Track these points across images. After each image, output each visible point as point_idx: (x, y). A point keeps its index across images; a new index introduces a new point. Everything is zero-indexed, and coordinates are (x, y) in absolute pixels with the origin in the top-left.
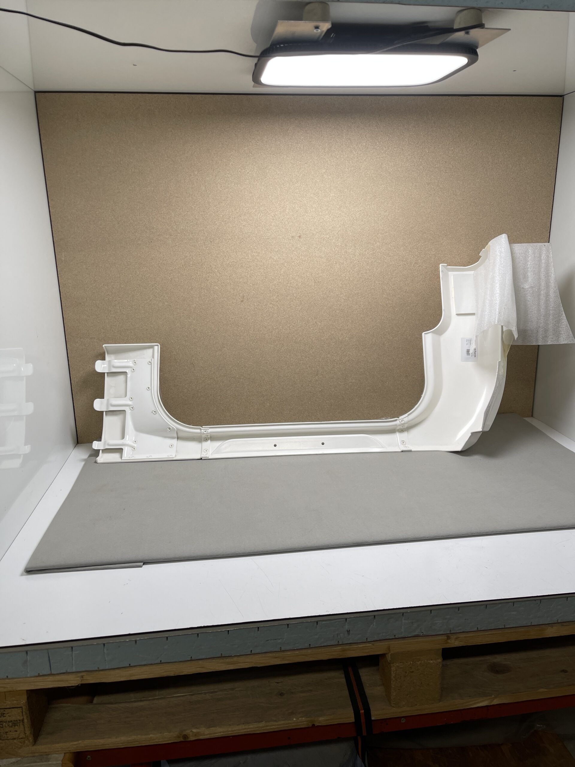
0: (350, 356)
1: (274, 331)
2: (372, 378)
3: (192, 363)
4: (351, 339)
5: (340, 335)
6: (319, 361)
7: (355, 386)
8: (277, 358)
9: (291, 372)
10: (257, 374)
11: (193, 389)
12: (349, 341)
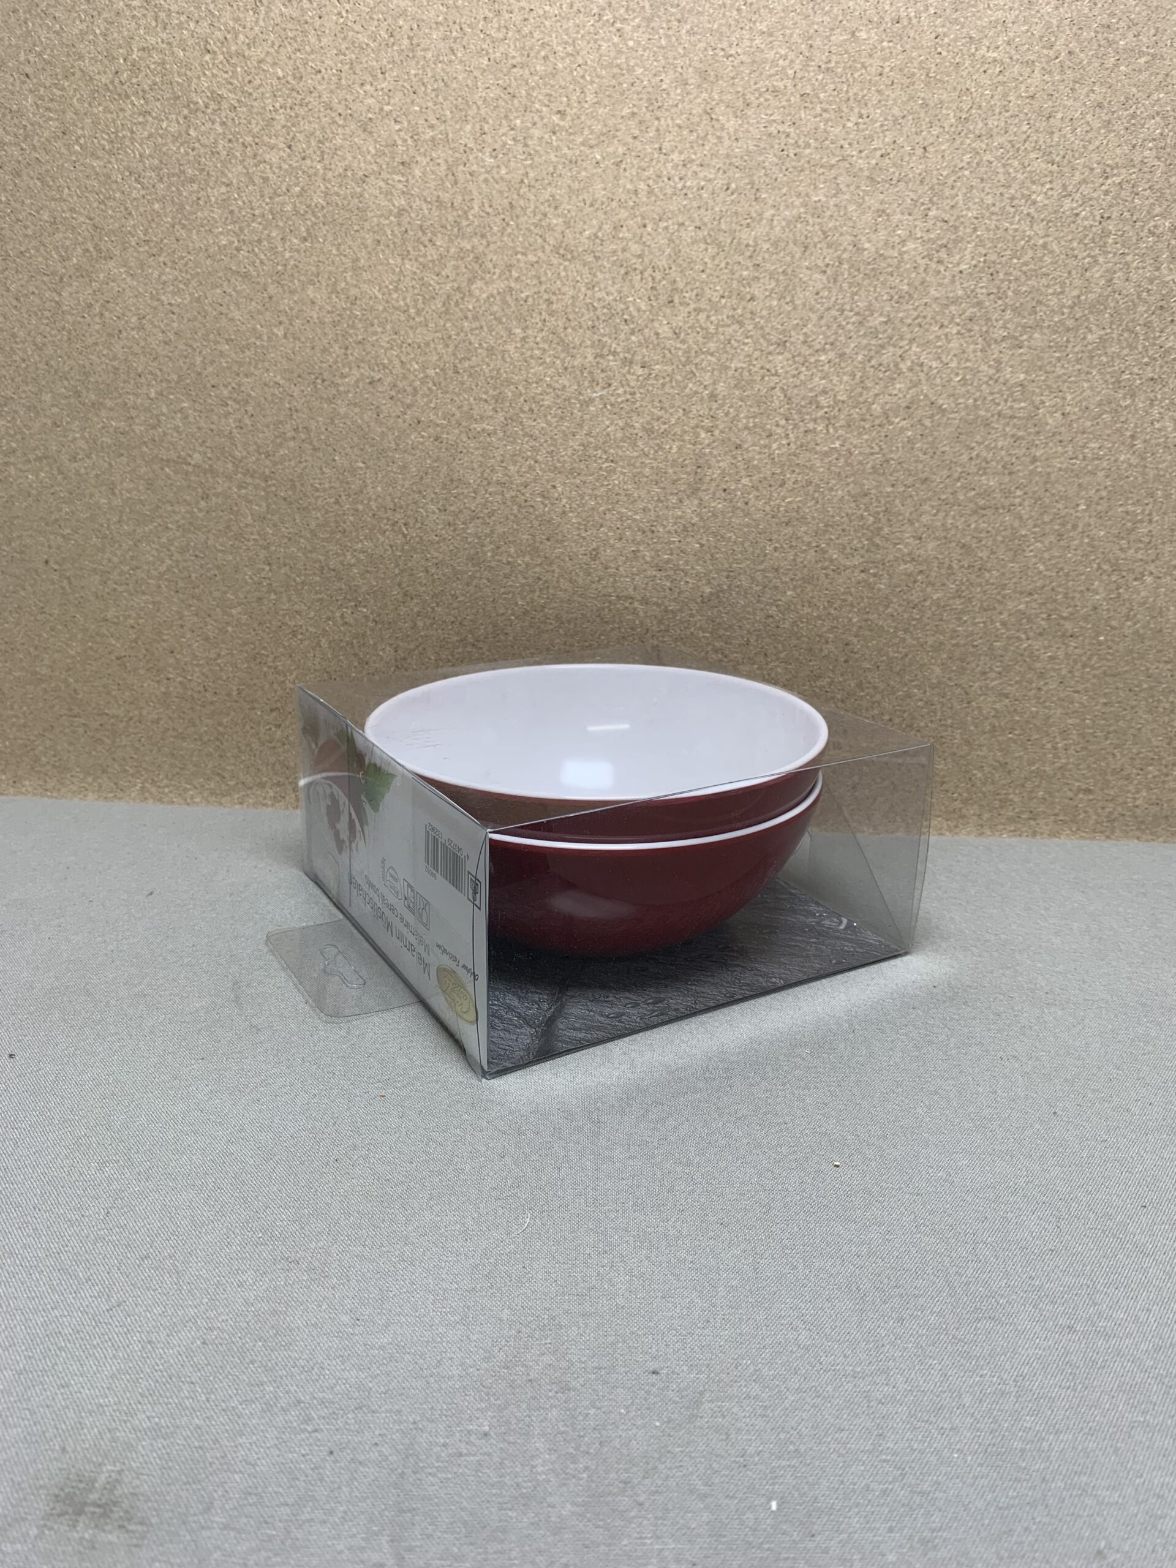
0: (922, 376)
2: (1052, 538)
4: (943, 254)
6: (713, 397)
7: (933, 585)
8: (440, 358)
12: (925, 270)
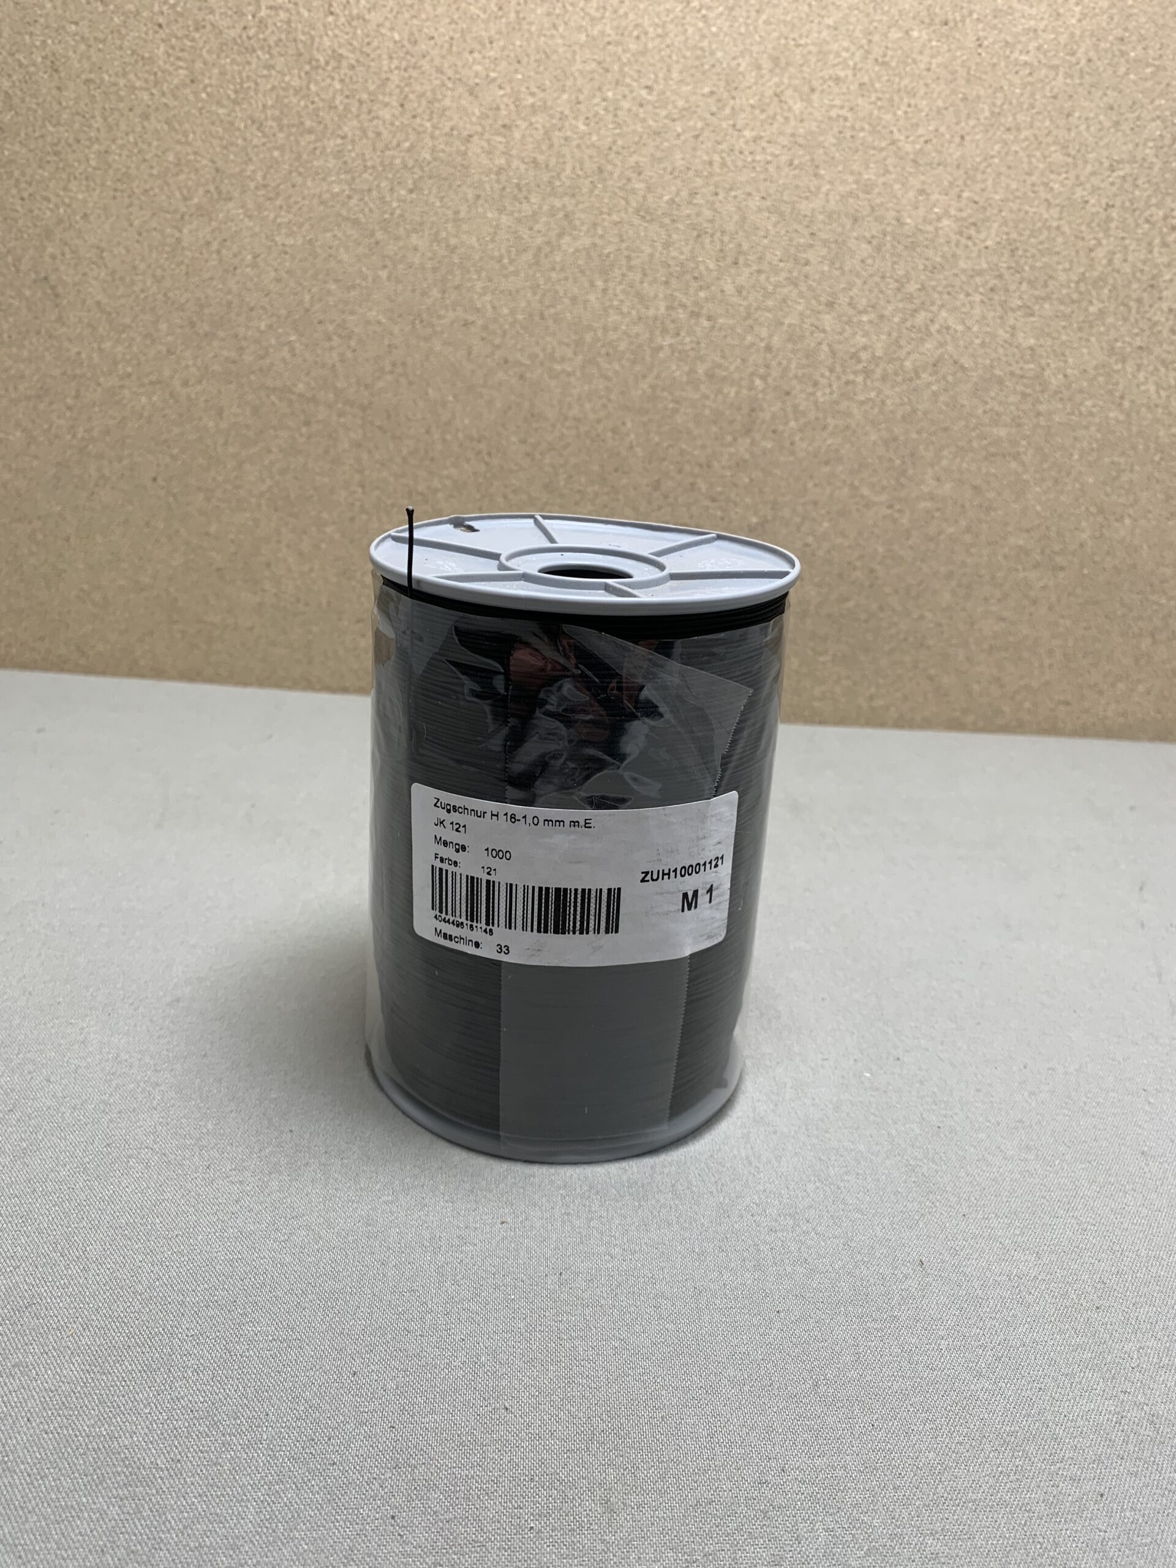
1: (523, 125)
3: (43, 275)
5: (911, 194)
9: (601, 397)
10: (411, 383)
11: (56, 436)
